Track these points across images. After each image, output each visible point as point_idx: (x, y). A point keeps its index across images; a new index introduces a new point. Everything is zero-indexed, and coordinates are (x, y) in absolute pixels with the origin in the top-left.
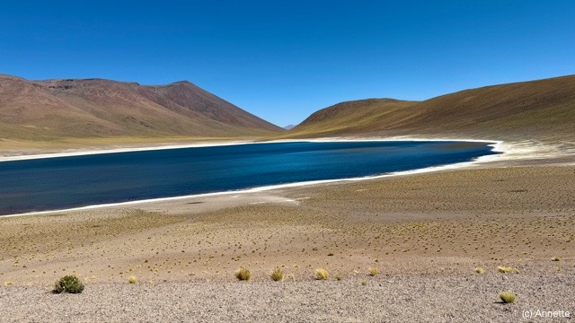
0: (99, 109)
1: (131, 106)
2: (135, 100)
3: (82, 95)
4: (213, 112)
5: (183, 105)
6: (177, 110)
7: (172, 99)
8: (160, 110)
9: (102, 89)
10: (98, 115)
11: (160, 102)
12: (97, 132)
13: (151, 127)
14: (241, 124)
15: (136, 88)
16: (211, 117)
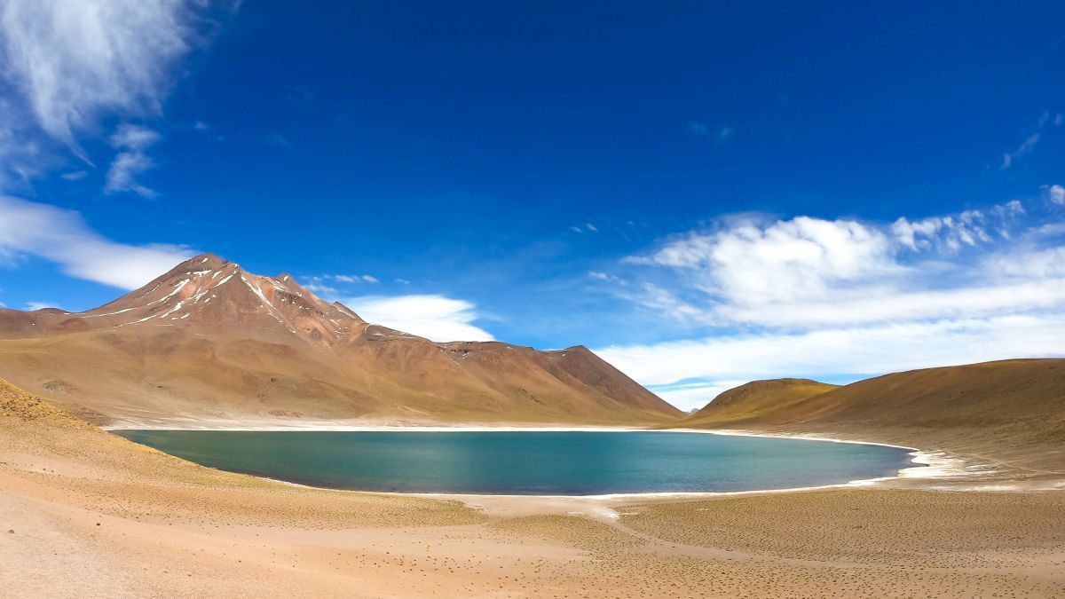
0: (493, 378)
1: (524, 375)
2: (528, 368)
3: (479, 361)
4: (607, 386)
5: (576, 376)
6: (569, 383)
7: (565, 368)
8: (553, 382)
9: (498, 354)
10: (491, 385)
11: (553, 371)
12: (489, 405)
13: (541, 403)
14: (637, 404)
15: (531, 354)
16: (605, 394)
